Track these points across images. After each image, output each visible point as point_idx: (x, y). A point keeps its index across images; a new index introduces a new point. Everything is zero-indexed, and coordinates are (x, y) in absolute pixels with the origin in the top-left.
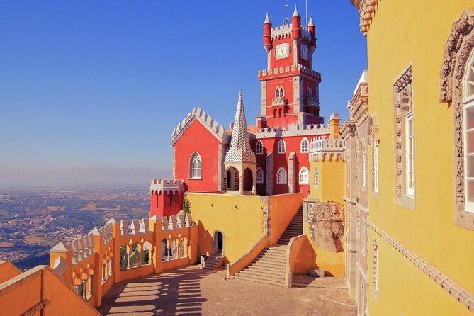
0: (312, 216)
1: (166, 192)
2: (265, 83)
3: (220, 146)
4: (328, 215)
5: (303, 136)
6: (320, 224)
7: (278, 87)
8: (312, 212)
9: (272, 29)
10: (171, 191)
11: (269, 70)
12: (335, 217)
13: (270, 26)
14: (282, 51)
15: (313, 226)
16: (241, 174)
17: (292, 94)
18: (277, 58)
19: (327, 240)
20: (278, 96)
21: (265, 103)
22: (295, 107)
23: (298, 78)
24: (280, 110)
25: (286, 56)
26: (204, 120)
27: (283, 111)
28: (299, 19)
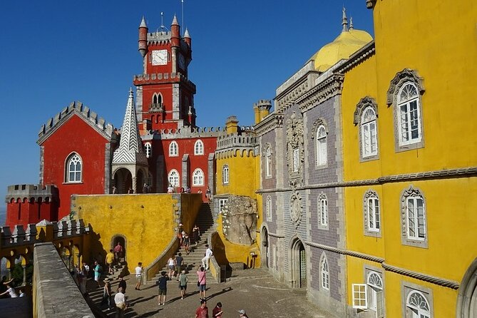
0: (227, 211)
1: (32, 199)
2: (141, 88)
3: (108, 146)
4: (242, 208)
5: (197, 139)
6: (234, 218)
7: (155, 93)
8: (227, 207)
9: (149, 34)
10: (40, 198)
11: (144, 76)
12: (249, 211)
13: (146, 30)
14: (160, 57)
15: (227, 222)
16: (134, 175)
17: (171, 101)
18: (154, 64)
19: (240, 234)
20: (155, 102)
21: (141, 108)
22: (174, 114)
23: (177, 85)
24: (158, 116)
25: (165, 63)
26: (86, 115)
27: (161, 117)
28: (178, 27)
